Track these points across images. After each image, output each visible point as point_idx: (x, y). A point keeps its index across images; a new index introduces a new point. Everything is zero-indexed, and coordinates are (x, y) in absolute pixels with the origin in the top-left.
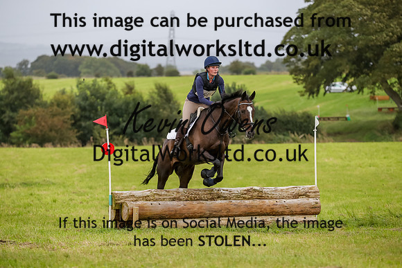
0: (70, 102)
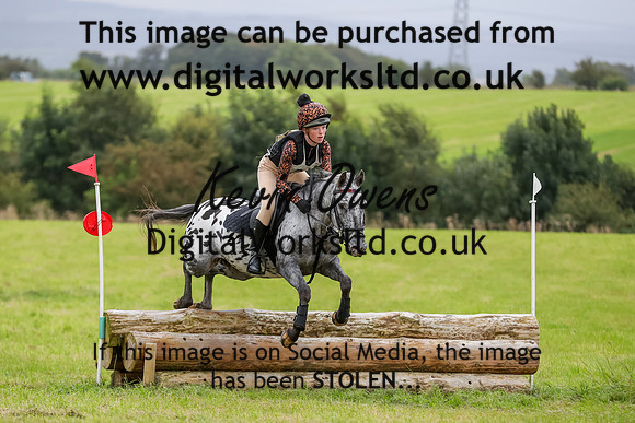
0: (213, 135)
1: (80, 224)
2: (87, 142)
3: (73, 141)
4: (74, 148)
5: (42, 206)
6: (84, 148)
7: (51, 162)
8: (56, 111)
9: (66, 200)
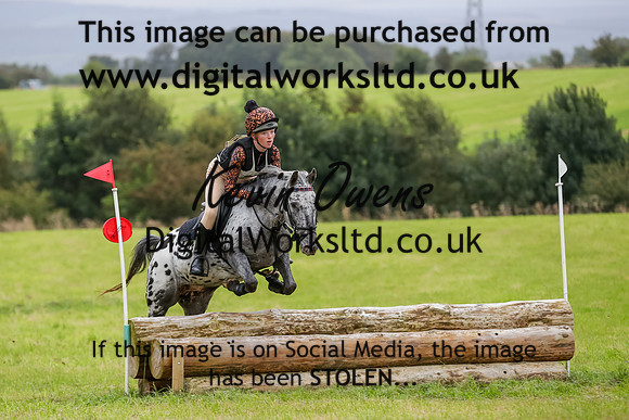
1: (100, 232)
2: (101, 147)
3: (87, 148)
4: (88, 155)
5: (59, 215)
6: (98, 154)
7: (65, 170)
8: (68, 118)
9: (83, 208)
